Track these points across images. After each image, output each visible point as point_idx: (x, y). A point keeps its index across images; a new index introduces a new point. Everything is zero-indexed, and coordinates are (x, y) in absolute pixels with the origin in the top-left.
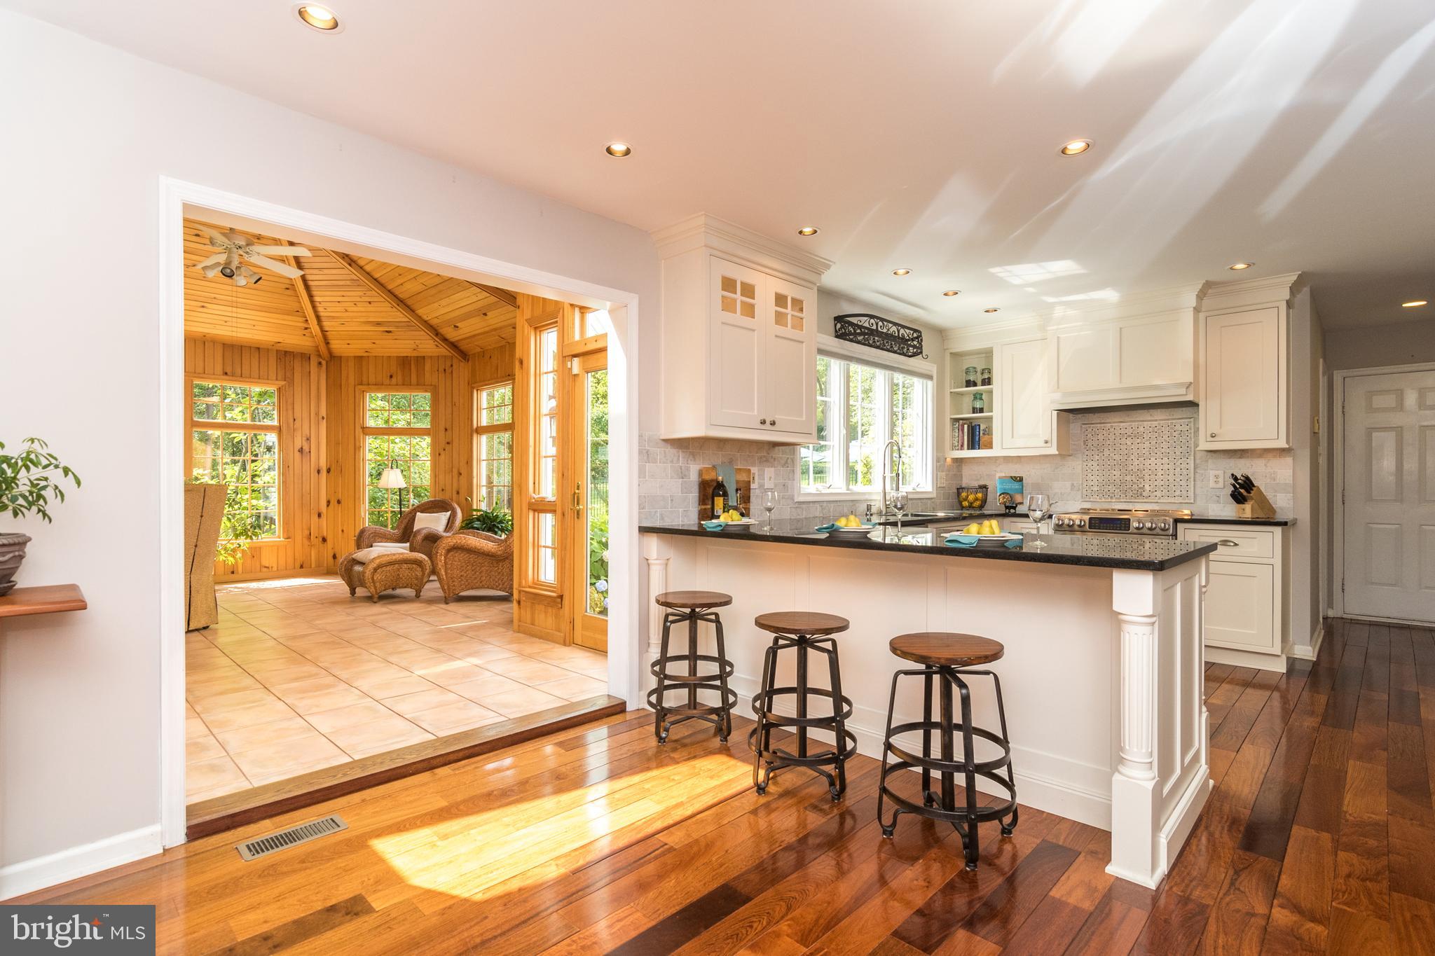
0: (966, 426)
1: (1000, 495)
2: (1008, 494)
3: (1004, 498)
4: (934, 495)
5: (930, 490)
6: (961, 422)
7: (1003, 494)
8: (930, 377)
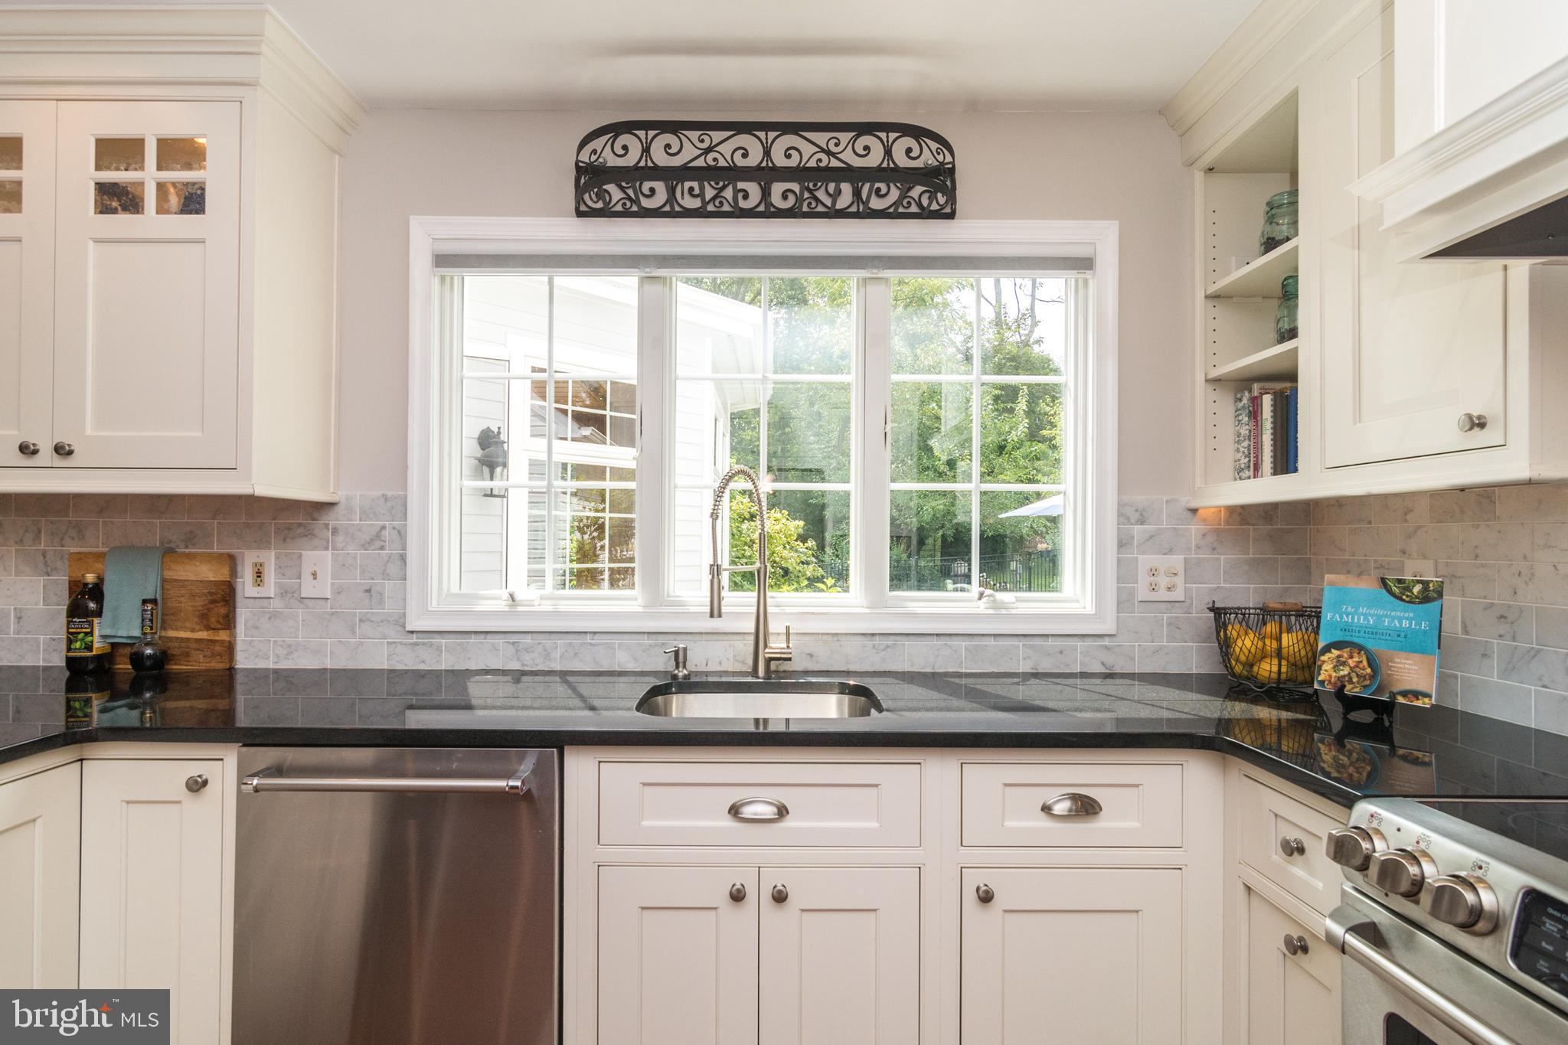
0: (1267, 401)
1: (1327, 649)
2: (1360, 648)
3: (1340, 663)
4: (1108, 626)
5: (1087, 606)
6: (1256, 387)
7: (1338, 645)
8: (1084, 264)
